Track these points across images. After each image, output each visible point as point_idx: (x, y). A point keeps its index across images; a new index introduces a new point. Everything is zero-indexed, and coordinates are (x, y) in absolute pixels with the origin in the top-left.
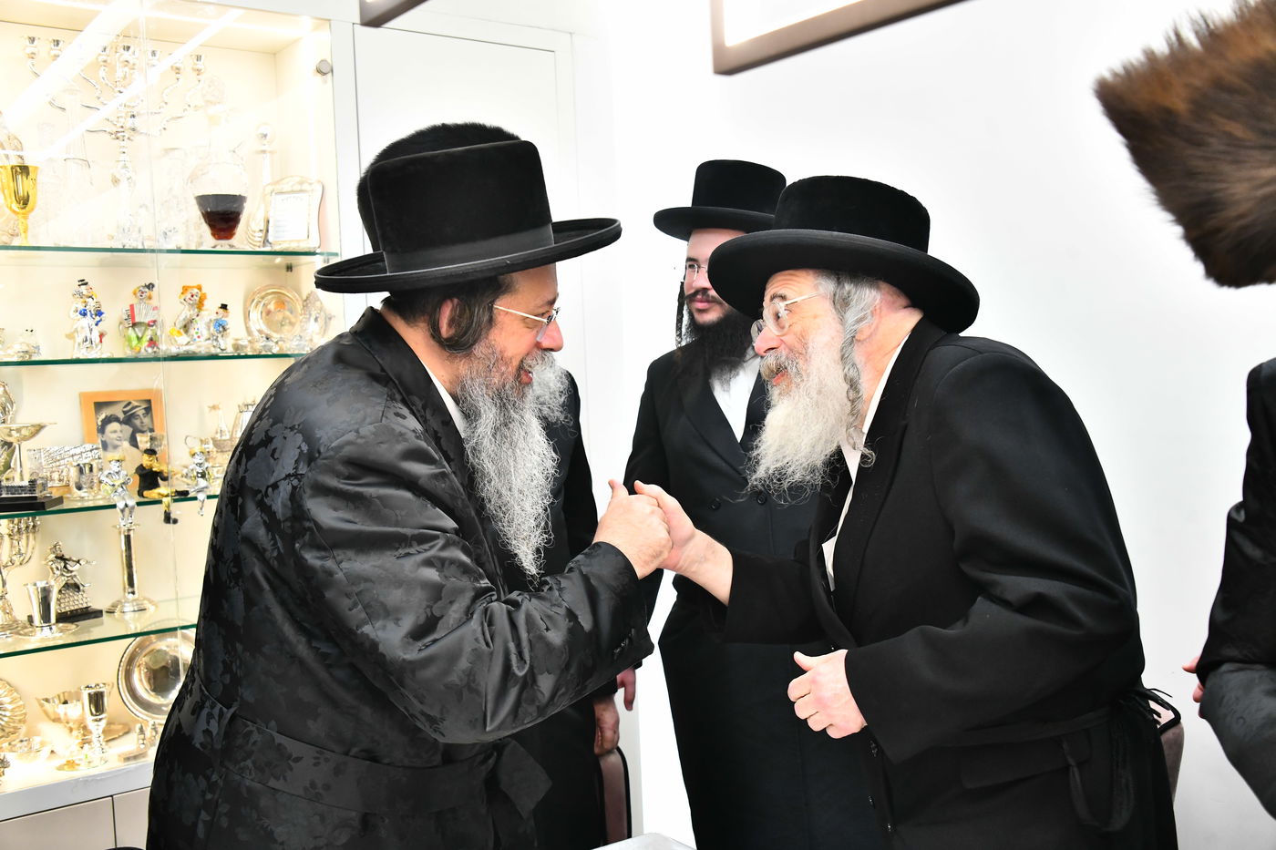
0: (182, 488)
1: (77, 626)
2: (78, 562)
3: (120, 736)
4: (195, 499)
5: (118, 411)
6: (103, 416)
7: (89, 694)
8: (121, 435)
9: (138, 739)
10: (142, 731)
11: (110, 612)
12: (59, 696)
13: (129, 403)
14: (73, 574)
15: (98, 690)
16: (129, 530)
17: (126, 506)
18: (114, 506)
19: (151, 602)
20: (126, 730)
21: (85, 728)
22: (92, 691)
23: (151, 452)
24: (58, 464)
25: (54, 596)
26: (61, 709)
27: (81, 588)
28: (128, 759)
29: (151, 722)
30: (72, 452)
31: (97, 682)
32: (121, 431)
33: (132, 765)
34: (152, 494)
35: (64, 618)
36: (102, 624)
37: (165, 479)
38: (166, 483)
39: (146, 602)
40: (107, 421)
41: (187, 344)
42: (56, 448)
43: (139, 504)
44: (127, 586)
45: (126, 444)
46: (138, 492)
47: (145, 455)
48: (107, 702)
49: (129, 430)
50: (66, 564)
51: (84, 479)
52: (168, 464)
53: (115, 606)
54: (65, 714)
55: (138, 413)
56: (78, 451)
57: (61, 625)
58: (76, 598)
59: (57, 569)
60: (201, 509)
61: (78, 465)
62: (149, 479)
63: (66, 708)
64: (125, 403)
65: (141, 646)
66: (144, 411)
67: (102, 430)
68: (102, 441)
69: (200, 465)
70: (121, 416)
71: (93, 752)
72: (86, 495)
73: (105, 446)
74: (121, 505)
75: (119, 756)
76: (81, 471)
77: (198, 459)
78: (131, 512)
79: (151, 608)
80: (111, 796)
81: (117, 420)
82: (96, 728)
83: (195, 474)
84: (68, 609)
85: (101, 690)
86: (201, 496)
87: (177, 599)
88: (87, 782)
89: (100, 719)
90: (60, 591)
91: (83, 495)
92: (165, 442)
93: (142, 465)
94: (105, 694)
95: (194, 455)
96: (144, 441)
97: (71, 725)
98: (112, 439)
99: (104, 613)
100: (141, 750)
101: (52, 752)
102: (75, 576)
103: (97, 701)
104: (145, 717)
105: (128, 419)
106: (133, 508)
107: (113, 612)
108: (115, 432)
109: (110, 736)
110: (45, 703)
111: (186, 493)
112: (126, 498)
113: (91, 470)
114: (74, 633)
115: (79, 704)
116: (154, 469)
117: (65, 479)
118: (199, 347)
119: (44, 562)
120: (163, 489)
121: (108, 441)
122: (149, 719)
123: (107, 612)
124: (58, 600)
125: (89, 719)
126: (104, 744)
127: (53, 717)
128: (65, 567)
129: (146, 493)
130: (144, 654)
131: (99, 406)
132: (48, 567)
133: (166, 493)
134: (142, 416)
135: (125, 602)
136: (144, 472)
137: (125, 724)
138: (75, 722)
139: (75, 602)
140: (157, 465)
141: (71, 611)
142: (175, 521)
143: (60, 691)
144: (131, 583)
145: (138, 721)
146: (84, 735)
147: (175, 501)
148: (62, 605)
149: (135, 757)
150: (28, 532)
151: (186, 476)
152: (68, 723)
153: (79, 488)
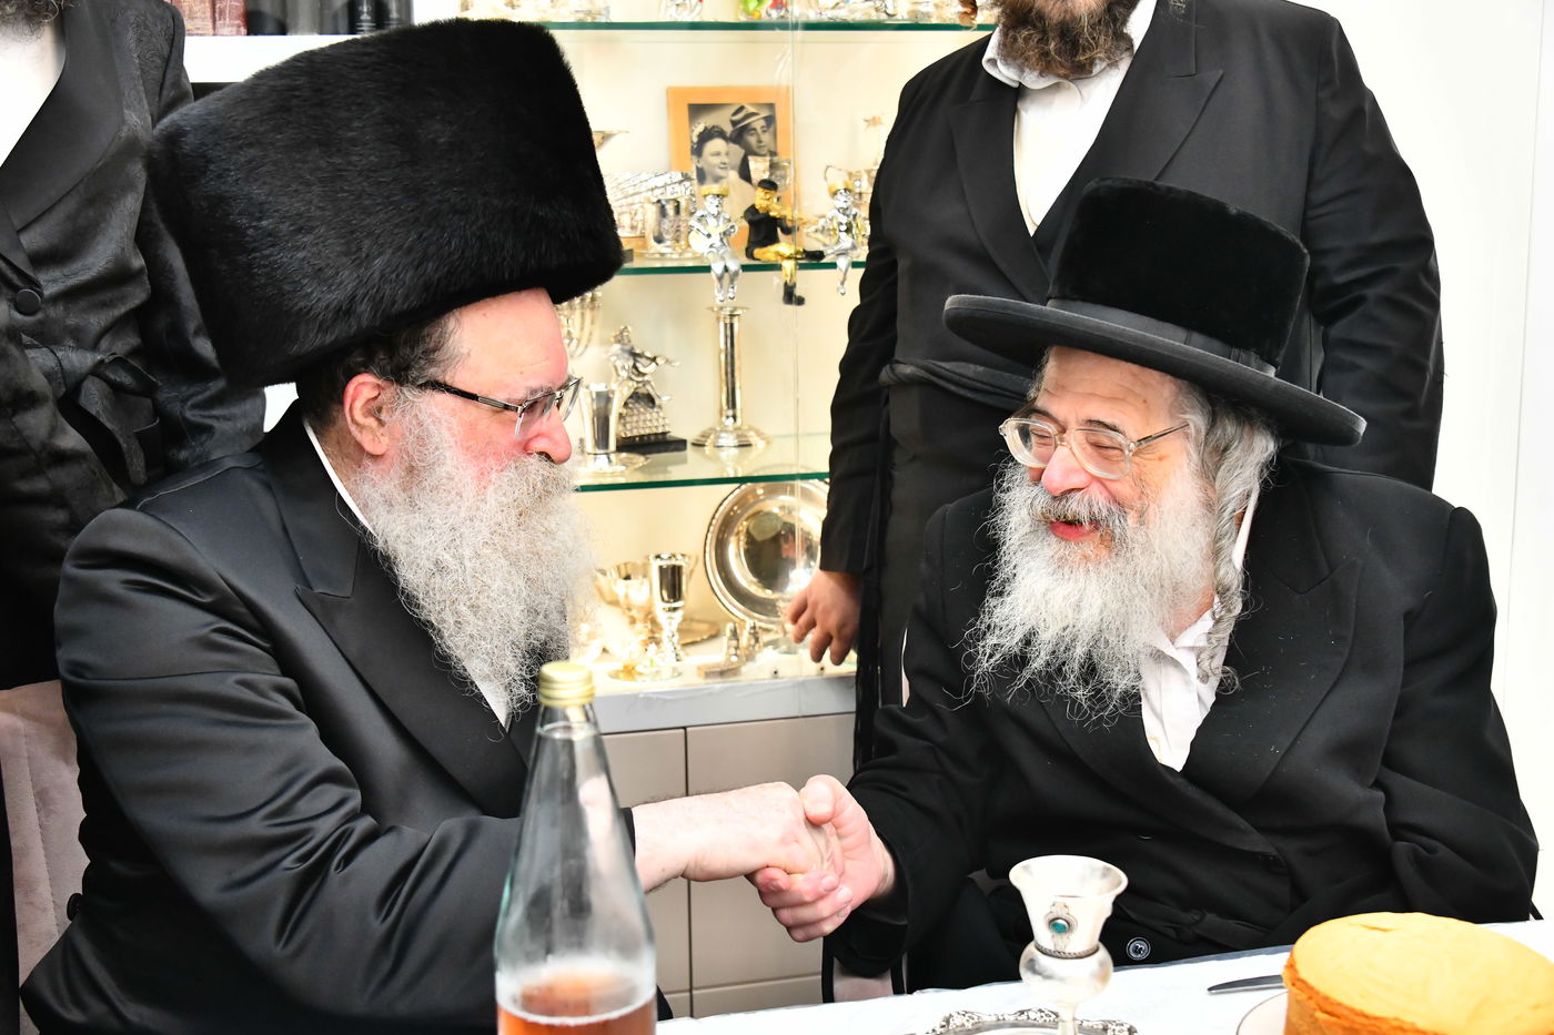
0: (813, 246)
1: (647, 459)
2: (654, 359)
3: (703, 641)
4: (833, 266)
5: (723, 120)
6: (700, 128)
7: (661, 567)
8: (726, 160)
9: (729, 647)
10: (735, 634)
11: (699, 445)
12: (619, 568)
13: (742, 108)
14: (646, 378)
15: (673, 562)
16: (732, 316)
17: (726, 269)
18: (707, 269)
19: (759, 434)
20: (713, 632)
21: (654, 622)
22: (664, 564)
23: (769, 185)
24: (630, 200)
25: (616, 408)
26: (621, 588)
27: (657, 402)
28: (708, 675)
29: (749, 623)
30: (651, 184)
31: (673, 552)
32: (727, 154)
33: (717, 685)
34: (767, 254)
35: (629, 445)
36: (684, 461)
37: (787, 231)
38: (790, 237)
39: (752, 433)
40: (706, 136)
41: (833, 8)
42: (628, 176)
43: (745, 268)
44: (725, 407)
45: (733, 175)
46: (747, 249)
47: (760, 190)
48: (687, 586)
49: (738, 152)
50: (635, 361)
51: (667, 224)
52: (793, 207)
53: (705, 436)
54: (626, 596)
55: (755, 125)
56: (660, 181)
57: (624, 455)
58: (648, 416)
59: (623, 367)
60: (842, 283)
61: (659, 201)
62: (764, 228)
63: (627, 586)
64: (737, 107)
65: (742, 502)
66: (763, 123)
67: (697, 150)
68: (697, 168)
69: (844, 211)
70: (728, 129)
71: (664, 656)
72: (669, 250)
73: (702, 176)
74: (717, 268)
75: (699, 668)
76: (663, 212)
77: (841, 201)
78: (732, 281)
79: (759, 443)
80: (685, 728)
81: (721, 134)
82: (670, 623)
83: (835, 225)
84: (635, 433)
85: (677, 563)
86: (842, 262)
87: (797, 435)
88: (649, 701)
89: (675, 609)
90: (626, 404)
91: (664, 250)
92: (790, 172)
93: (753, 207)
94: (685, 571)
95: (835, 194)
96: (759, 169)
97: (634, 613)
98: (714, 166)
99: (689, 445)
100: (732, 663)
101: (604, 650)
102: (649, 382)
103: (672, 581)
104: (741, 616)
105: (739, 135)
106: (736, 274)
107: (703, 445)
108: (718, 154)
109: (690, 638)
110: (599, 575)
111: (820, 255)
112: (726, 256)
113: (677, 210)
114: (641, 469)
115: (646, 582)
116: (772, 214)
117: (640, 226)
118: (852, 11)
119: (605, 356)
120: (784, 247)
121: (706, 168)
122: (747, 619)
123: (694, 444)
124: (621, 416)
125: (660, 608)
126: (679, 647)
127: (609, 599)
128: (635, 367)
129: (758, 252)
130: (746, 515)
131: (696, 110)
132: (611, 365)
133: (788, 254)
134: (759, 130)
135: (721, 431)
136: (757, 217)
137: (712, 624)
138: (640, 609)
139: (646, 423)
140: (778, 207)
141: (642, 437)
142: (800, 301)
143: (620, 561)
144: (732, 403)
145: (732, 620)
146: (652, 632)
147: (802, 267)
148: (628, 426)
149: (722, 673)
150: (582, 307)
151: (823, 230)
152: (629, 609)
153: (659, 240)
